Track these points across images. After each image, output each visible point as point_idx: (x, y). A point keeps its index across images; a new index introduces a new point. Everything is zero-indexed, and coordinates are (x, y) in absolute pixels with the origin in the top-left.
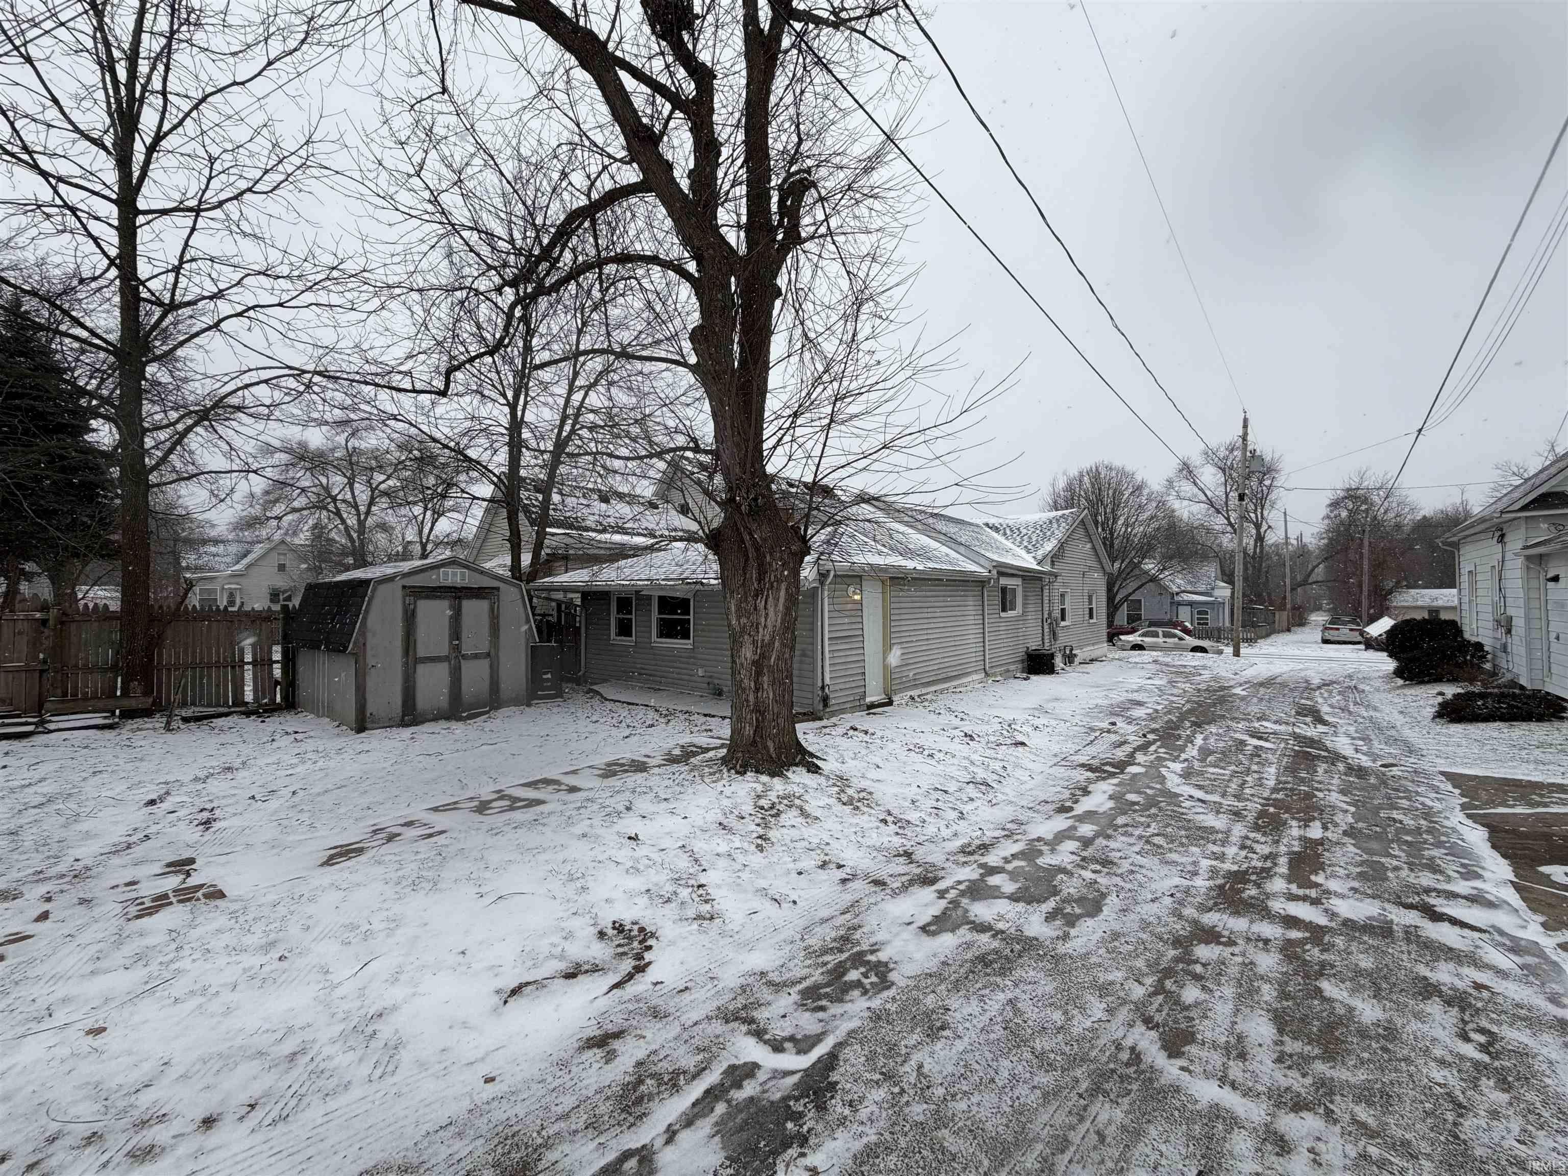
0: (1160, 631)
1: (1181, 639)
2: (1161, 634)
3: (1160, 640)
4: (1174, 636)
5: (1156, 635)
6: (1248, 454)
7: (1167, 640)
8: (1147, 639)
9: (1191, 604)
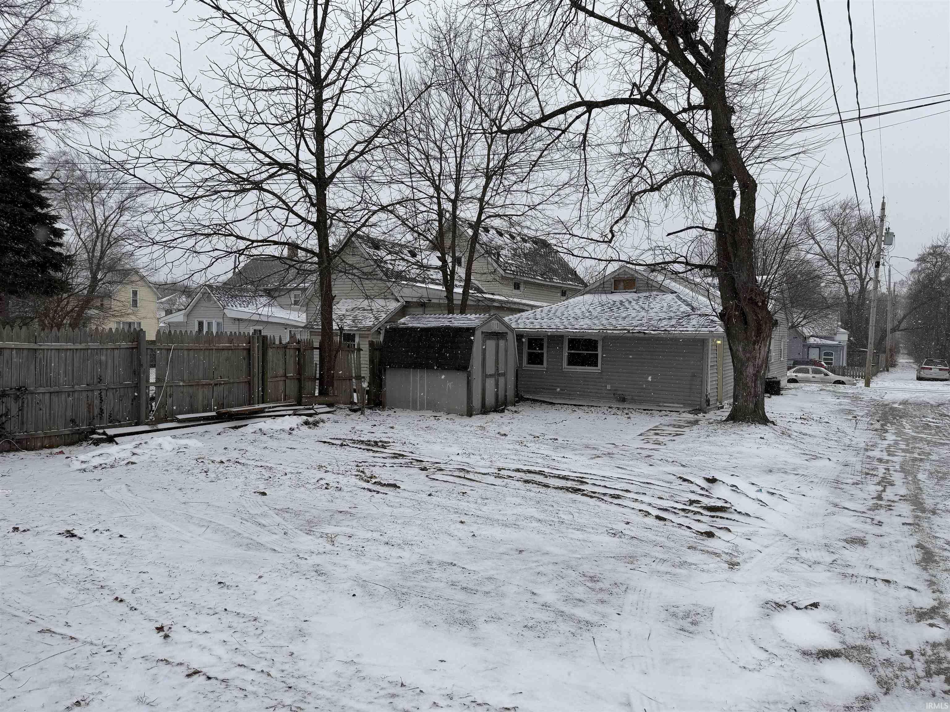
0: (810, 368)
1: (826, 375)
2: (810, 371)
3: (810, 375)
4: (820, 372)
5: (807, 371)
6: (884, 231)
7: (817, 376)
8: (800, 375)
9: (818, 346)
